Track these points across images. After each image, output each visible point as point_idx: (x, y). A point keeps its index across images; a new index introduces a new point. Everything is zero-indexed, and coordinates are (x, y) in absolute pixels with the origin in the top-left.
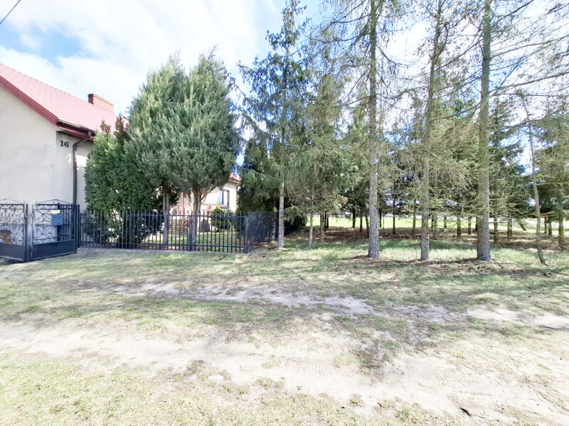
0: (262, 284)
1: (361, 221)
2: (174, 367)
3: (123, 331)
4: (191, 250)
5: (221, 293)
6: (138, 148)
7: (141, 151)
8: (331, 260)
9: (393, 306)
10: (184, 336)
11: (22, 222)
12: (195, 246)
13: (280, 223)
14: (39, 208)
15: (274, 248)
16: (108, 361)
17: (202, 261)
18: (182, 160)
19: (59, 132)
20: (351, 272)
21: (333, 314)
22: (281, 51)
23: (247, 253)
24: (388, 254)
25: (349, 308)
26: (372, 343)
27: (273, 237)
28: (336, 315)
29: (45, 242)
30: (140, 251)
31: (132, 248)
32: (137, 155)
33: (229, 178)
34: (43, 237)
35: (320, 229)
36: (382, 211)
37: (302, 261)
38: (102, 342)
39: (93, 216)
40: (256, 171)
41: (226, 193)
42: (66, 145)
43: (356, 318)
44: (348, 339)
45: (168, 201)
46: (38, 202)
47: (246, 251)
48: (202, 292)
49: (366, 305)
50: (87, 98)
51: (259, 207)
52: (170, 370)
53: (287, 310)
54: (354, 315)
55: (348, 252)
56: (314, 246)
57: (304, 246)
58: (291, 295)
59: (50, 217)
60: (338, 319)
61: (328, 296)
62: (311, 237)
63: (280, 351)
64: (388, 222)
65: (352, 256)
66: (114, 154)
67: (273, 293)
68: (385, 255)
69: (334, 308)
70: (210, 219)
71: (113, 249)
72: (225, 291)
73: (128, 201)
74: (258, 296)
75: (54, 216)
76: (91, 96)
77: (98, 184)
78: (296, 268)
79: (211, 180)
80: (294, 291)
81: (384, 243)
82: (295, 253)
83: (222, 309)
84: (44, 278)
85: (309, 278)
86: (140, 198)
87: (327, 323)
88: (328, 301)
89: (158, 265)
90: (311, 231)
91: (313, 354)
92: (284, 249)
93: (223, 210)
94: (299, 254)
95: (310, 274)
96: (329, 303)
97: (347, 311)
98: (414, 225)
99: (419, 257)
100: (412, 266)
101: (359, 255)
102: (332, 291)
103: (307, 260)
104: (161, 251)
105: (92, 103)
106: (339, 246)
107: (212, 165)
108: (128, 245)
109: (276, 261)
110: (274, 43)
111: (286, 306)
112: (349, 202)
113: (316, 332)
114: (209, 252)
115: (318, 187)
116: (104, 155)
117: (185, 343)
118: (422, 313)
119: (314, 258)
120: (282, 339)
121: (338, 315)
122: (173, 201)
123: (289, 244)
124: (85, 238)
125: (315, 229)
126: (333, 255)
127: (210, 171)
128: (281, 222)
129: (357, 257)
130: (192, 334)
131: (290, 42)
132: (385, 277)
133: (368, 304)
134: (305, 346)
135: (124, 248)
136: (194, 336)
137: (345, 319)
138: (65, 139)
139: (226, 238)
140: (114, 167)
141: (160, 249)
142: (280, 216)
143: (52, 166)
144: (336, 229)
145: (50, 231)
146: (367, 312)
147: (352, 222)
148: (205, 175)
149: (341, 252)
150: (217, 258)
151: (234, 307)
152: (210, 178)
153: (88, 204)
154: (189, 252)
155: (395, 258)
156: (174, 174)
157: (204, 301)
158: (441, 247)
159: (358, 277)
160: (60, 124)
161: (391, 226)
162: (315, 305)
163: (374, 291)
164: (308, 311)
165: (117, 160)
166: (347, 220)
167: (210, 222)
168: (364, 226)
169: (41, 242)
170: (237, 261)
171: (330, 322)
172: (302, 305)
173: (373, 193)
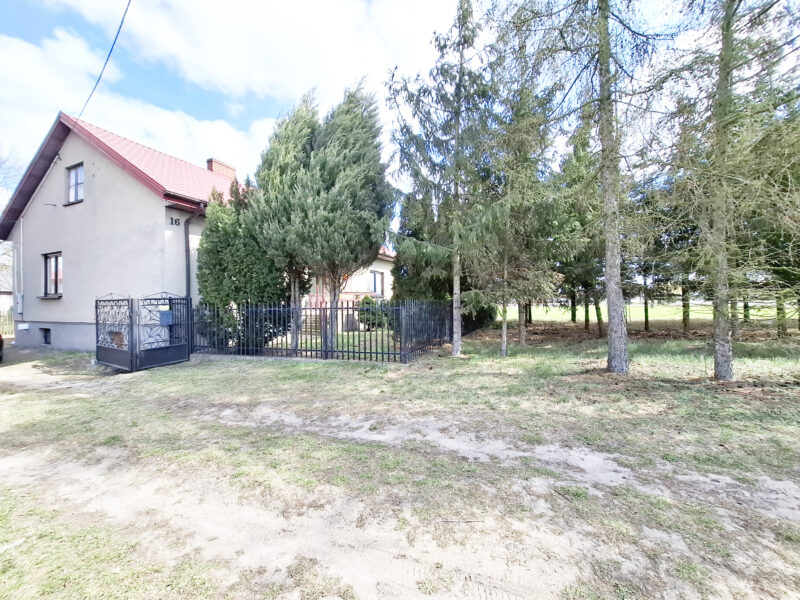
0: (424, 414)
1: (587, 312)
2: (268, 567)
3: (212, 486)
4: (326, 358)
5: (362, 427)
6: (259, 217)
7: (262, 222)
8: (541, 376)
9: (675, 472)
10: (294, 503)
11: (128, 321)
12: (333, 352)
13: (455, 317)
14: (146, 303)
15: (447, 354)
16: (178, 538)
17: (341, 374)
18: (316, 228)
19: (169, 207)
20: (579, 399)
21: (551, 481)
22: (452, 58)
23: (405, 363)
24: (644, 366)
25: (582, 470)
26: (644, 561)
27: (447, 338)
28: (559, 484)
29: (154, 346)
30: (262, 358)
31: (253, 354)
32: (257, 227)
33: (378, 254)
34: (151, 340)
35: (519, 325)
36: (628, 293)
37: (491, 377)
38: (179, 502)
39: (207, 312)
40: (418, 239)
41: (378, 277)
42: (177, 222)
43: (600, 494)
44: (588, 543)
45: (297, 289)
46: (146, 295)
47: (403, 360)
48: (334, 424)
49: (615, 466)
50: (206, 164)
51: (424, 293)
52: (261, 571)
53: (466, 467)
54: (595, 486)
55: (569, 362)
56: (509, 352)
57: (495, 351)
58: (472, 435)
59: (158, 315)
60: (564, 493)
61: (539, 442)
62: (505, 338)
63: (452, 556)
64: (635, 311)
65: (577, 368)
66: (229, 229)
67: (443, 430)
68: (638, 368)
69: (551, 468)
70: (356, 313)
71: (231, 356)
72: (367, 425)
73: (248, 291)
74: (418, 437)
75: (162, 314)
76: (210, 162)
77: (210, 269)
78: (482, 388)
79: (353, 256)
80: (478, 430)
81: (633, 346)
82: (480, 363)
83: (359, 456)
84: (143, 394)
85: (503, 407)
86: (262, 284)
87: (542, 500)
88: (540, 451)
89: (281, 379)
90: (504, 328)
91: (517, 570)
92: (463, 356)
93: (374, 300)
94: (487, 364)
95: (506, 399)
96: (544, 458)
97: (578, 476)
98: (686, 314)
99: (711, 373)
100: (699, 391)
101: (589, 367)
102: (546, 435)
103: (500, 374)
104: (289, 358)
105: (212, 170)
106: (551, 351)
107: (355, 236)
108: (248, 350)
109: (449, 377)
110: (442, 48)
111: (465, 459)
112: (566, 281)
113: (521, 520)
114: (351, 360)
115: (514, 259)
116: (217, 231)
117: (294, 519)
118: (747, 494)
119: (512, 371)
120: (456, 529)
121: (563, 484)
122: (304, 288)
123: (470, 348)
124: (200, 340)
125: (510, 325)
126: (543, 368)
127: (353, 243)
128: (457, 314)
129: (587, 371)
130: (306, 501)
131: (465, 42)
132: (645, 408)
133: (621, 464)
134: (501, 550)
135: (243, 354)
136: (310, 506)
137: (577, 495)
138: (175, 215)
139: (379, 339)
140: (229, 245)
141: (287, 355)
142: (455, 306)
143: (162, 250)
144: (545, 324)
145: (158, 332)
146: (622, 481)
147: (570, 313)
148: (345, 250)
149: (557, 361)
150: (362, 370)
151: (379, 454)
152: (352, 253)
153: (201, 296)
154: (323, 361)
155: (659, 375)
156: (304, 248)
157: (335, 440)
158: (752, 354)
159: (592, 407)
160: (168, 196)
161: (642, 319)
162: (516, 458)
163: (629, 437)
164: (504, 470)
165: (232, 236)
166: (563, 309)
167: (357, 317)
168: (593, 318)
169: (149, 347)
170: (391, 375)
171: (548, 498)
172: (493, 458)
173: (613, 260)
